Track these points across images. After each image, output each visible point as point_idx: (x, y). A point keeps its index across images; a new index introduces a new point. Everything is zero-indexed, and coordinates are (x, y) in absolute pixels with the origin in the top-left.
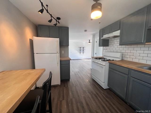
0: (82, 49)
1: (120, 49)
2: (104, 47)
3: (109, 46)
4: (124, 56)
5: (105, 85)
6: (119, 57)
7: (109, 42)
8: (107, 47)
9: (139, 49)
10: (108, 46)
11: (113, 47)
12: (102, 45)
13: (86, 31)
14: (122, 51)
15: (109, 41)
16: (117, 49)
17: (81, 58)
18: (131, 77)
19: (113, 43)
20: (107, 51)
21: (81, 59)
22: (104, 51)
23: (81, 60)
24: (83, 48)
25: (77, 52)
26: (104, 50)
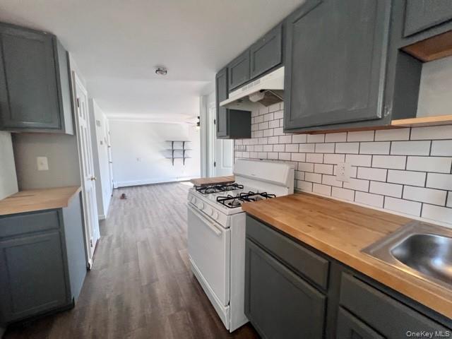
0: (178, 146)
1: (289, 148)
2: (239, 142)
3: (252, 136)
4: (301, 175)
5: (232, 317)
6: (284, 182)
7: (252, 122)
8: (246, 141)
9: (353, 148)
10: (250, 137)
11: (265, 141)
12: (227, 134)
13: (160, 70)
14: (296, 157)
15: (252, 119)
16: (277, 148)
17: (177, 178)
18: (342, 310)
19: (265, 126)
20: (246, 155)
21: (176, 180)
22: (238, 154)
23: (176, 185)
24: (184, 142)
25: (160, 157)
26: (239, 151)
